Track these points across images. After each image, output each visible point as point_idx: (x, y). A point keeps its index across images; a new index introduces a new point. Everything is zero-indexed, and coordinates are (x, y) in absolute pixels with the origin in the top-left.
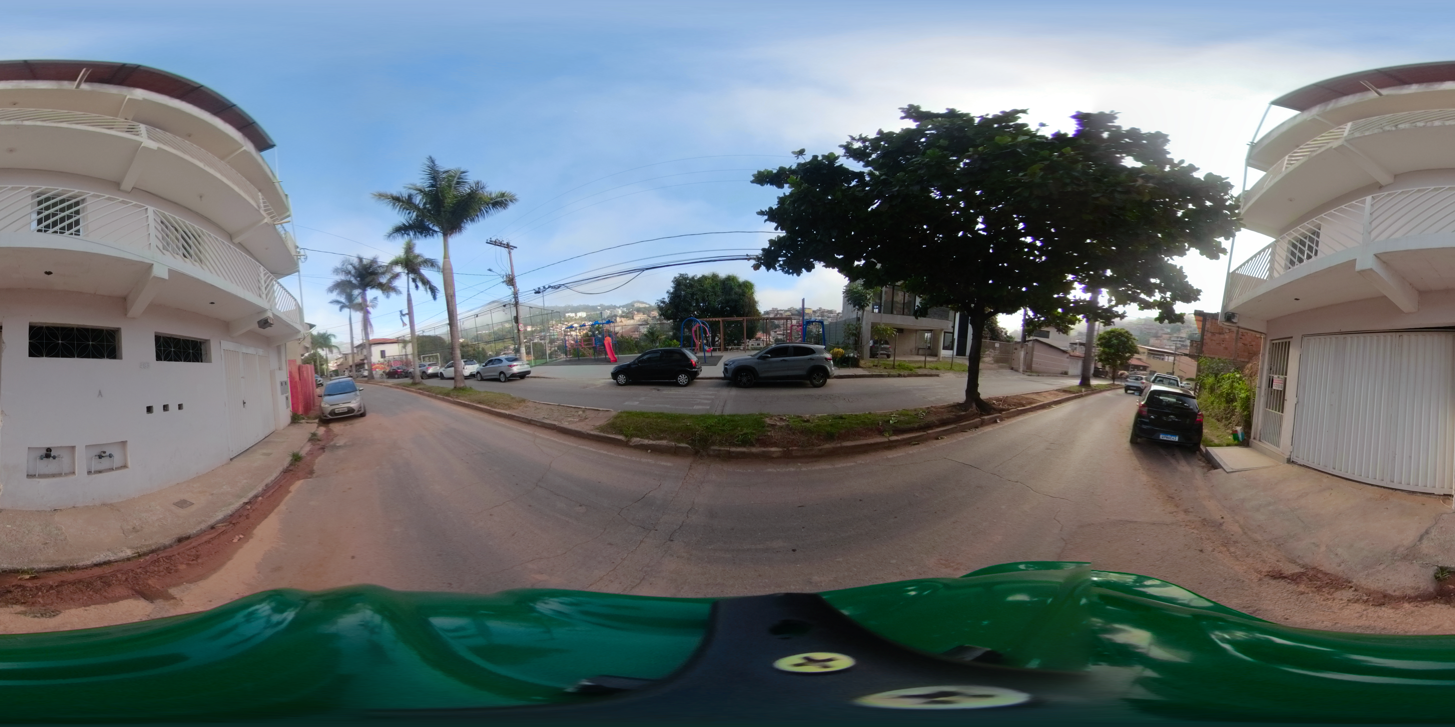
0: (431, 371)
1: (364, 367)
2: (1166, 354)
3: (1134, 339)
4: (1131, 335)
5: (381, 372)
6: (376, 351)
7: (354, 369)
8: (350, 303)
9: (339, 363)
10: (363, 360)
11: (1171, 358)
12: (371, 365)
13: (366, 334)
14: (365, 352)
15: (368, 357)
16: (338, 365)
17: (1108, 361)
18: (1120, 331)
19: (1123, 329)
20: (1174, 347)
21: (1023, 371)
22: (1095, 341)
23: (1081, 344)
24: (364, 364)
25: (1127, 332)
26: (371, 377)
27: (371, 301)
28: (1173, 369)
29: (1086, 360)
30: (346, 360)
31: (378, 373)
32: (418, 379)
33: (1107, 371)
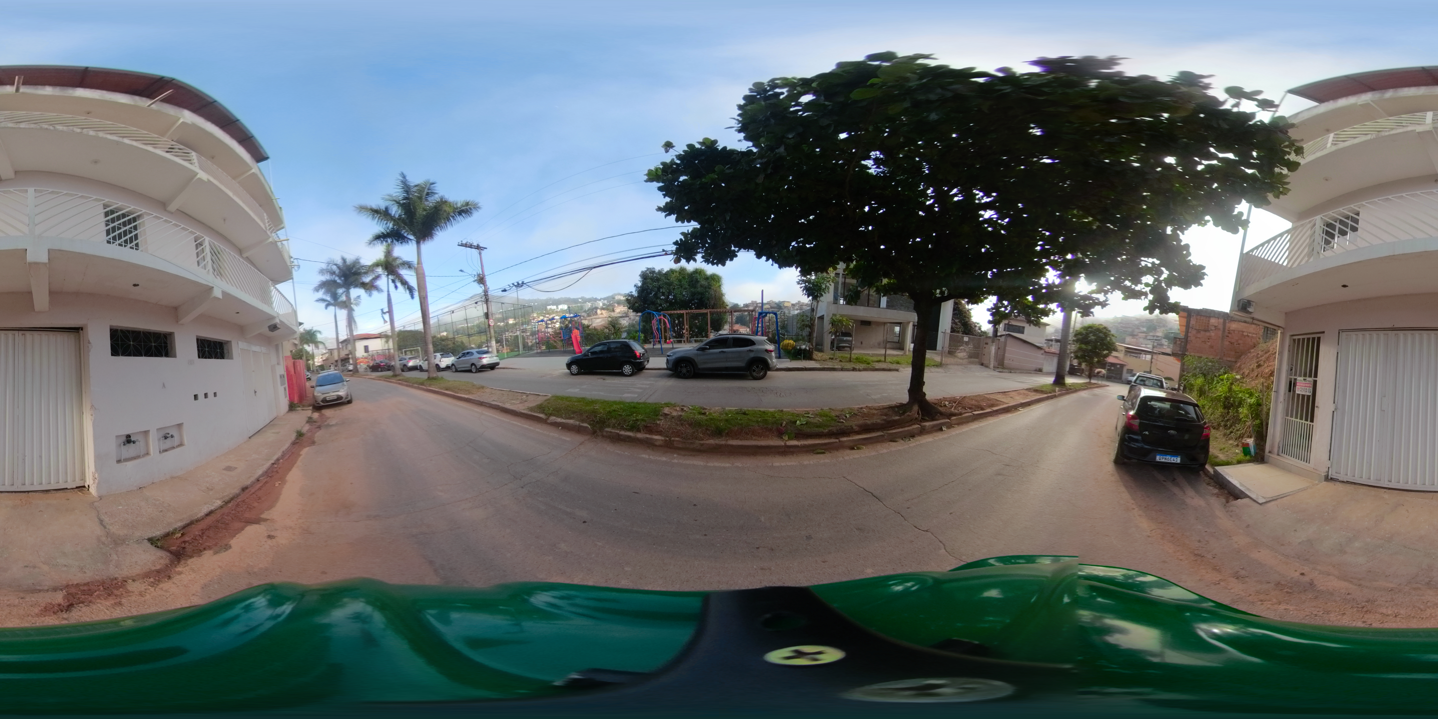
0: (411, 364)
1: (349, 362)
2: (1143, 353)
3: (1113, 336)
4: (1110, 331)
5: (365, 366)
6: (360, 346)
7: (339, 363)
8: (335, 301)
9: (324, 359)
10: (348, 355)
11: (1149, 357)
12: (355, 359)
13: (351, 331)
14: (350, 347)
15: (352, 352)
16: (324, 360)
17: (1085, 358)
18: (1098, 327)
19: (1101, 325)
20: (1151, 346)
21: (994, 367)
22: (1071, 337)
23: (1057, 341)
24: (349, 358)
25: (1105, 328)
26: (355, 371)
27: (355, 299)
28: (1151, 367)
29: (1061, 357)
30: (331, 355)
31: (362, 367)
32: (399, 372)
33: (1083, 369)
